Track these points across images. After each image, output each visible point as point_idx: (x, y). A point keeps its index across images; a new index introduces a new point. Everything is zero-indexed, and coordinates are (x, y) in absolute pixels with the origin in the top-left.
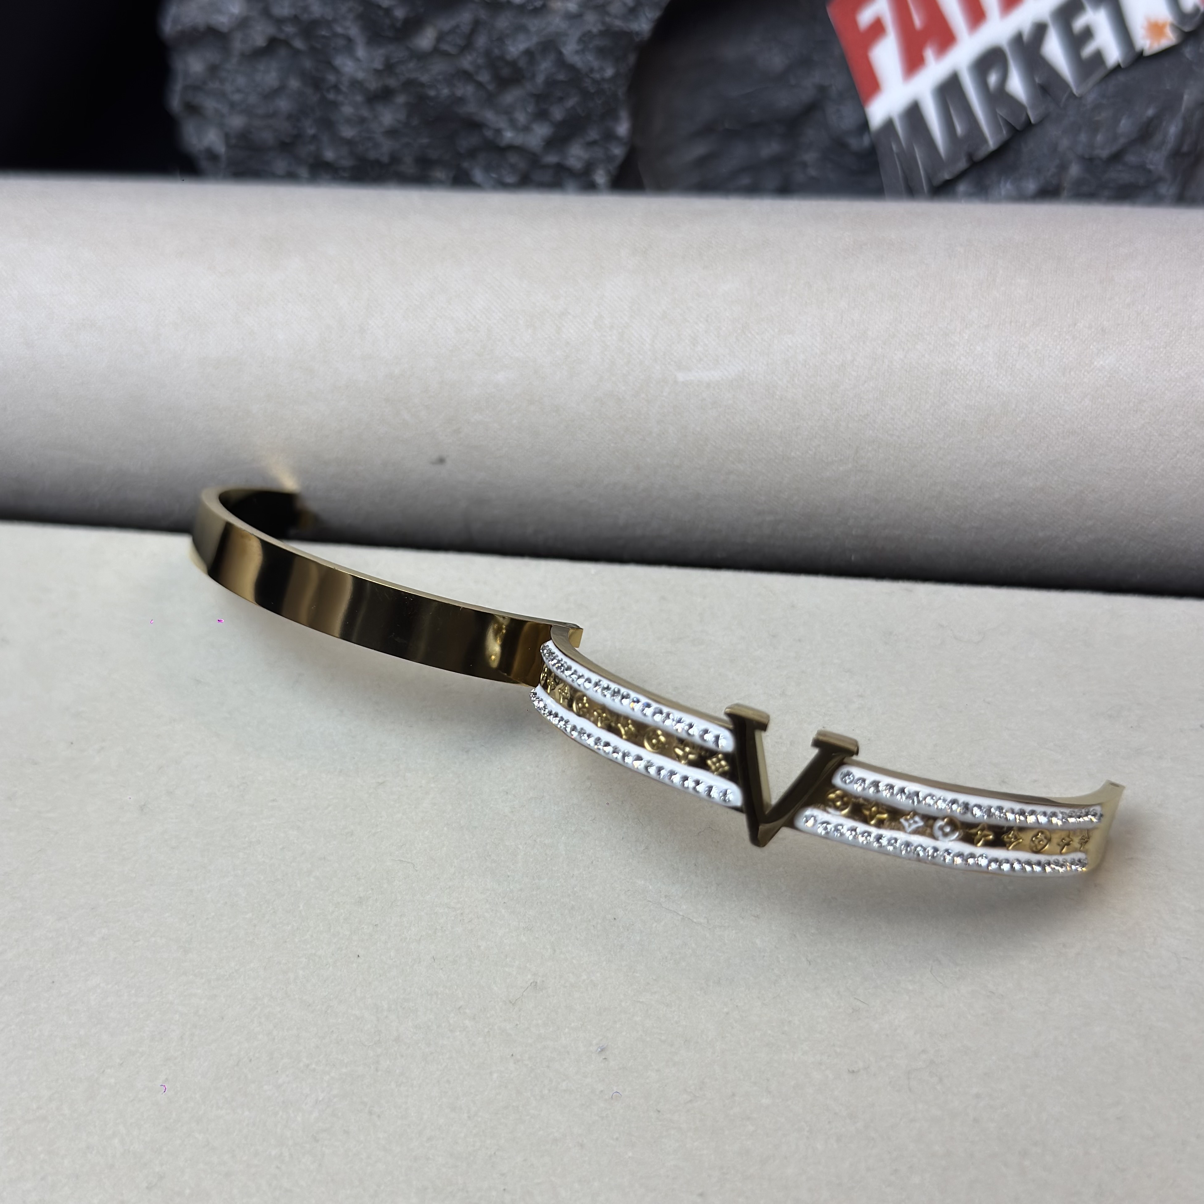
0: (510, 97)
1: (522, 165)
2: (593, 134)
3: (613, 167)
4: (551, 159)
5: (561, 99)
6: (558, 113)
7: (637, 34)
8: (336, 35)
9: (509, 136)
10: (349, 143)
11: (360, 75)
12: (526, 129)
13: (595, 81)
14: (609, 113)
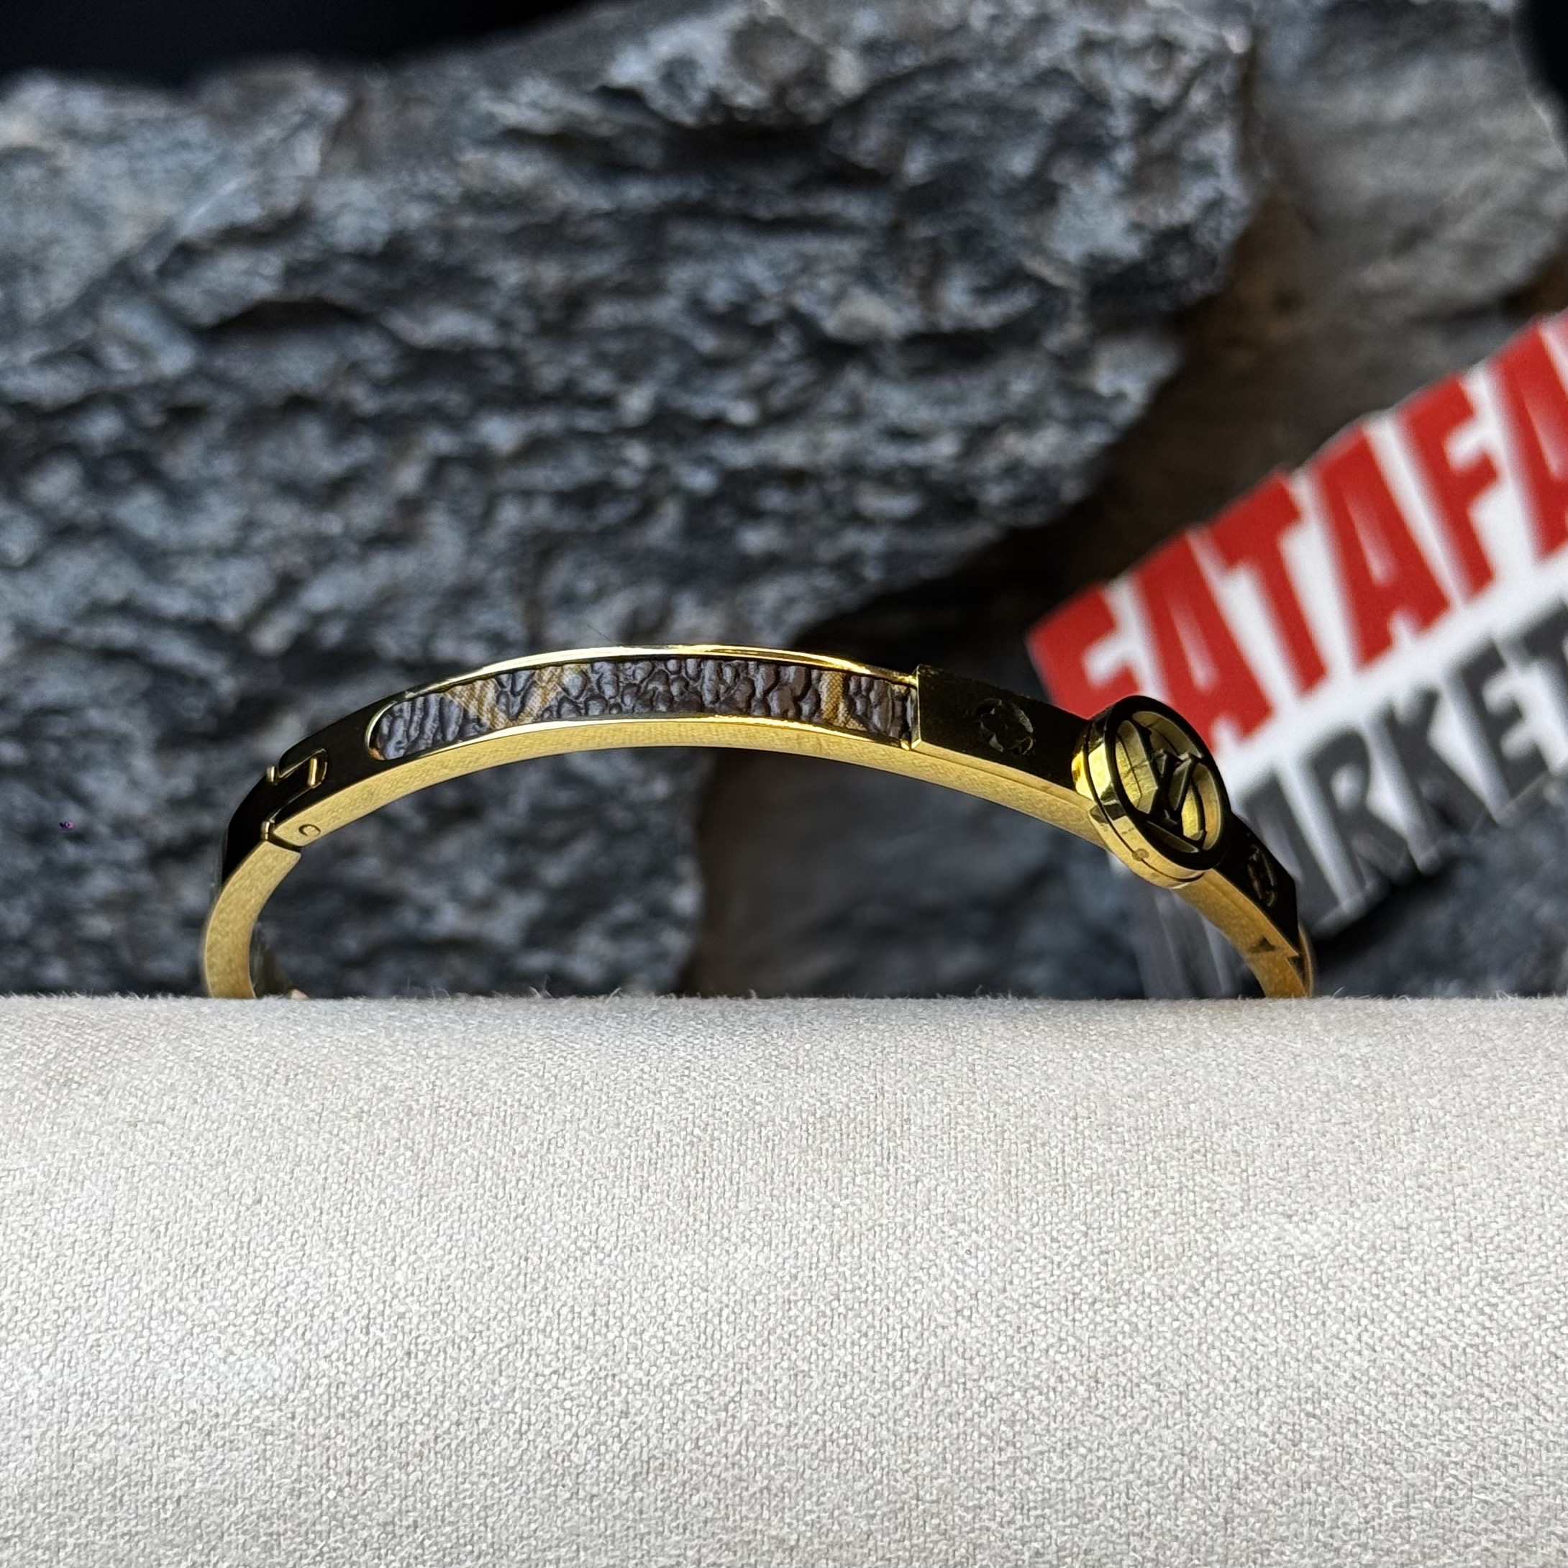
0: (450, 847)
1: (479, 976)
2: (625, 910)
3: (666, 972)
4: (538, 961)
5: (560, 844)
6: (555, 871)
8: (88, 734)
9: (450, 919)
10: (102, 946)
11: (139, 807)
12: (485, 905)
13: (631, 807)
14: (659, 870)
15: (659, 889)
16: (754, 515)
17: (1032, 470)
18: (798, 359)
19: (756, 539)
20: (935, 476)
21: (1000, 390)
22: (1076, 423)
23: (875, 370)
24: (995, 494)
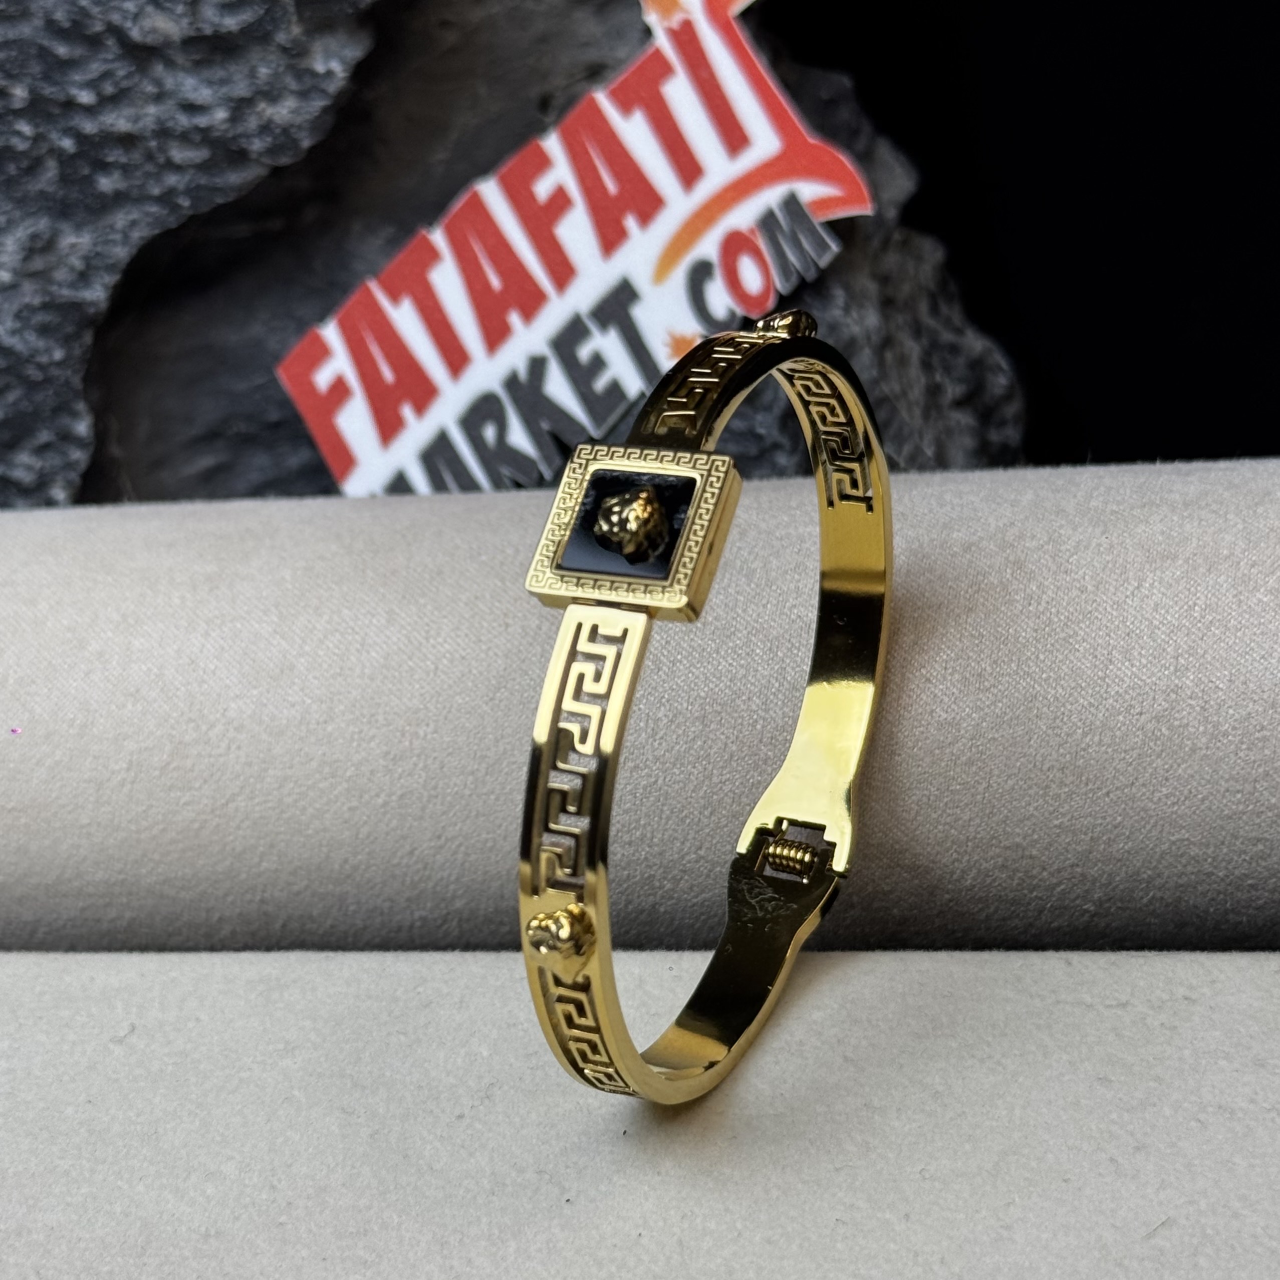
2: (44, 436)
3: (74, 476)
7: (92, 304)
13: (41, 367)
14: (63, 408)
15: (65, 420)
16: (104, 167)
17: (278, 126)
18: (119, 58)
19: (106, 183)
20: (217, 134)
21: (252, 74)
22: (303, 95)
23: (170, 64)
24: (257, 145)
